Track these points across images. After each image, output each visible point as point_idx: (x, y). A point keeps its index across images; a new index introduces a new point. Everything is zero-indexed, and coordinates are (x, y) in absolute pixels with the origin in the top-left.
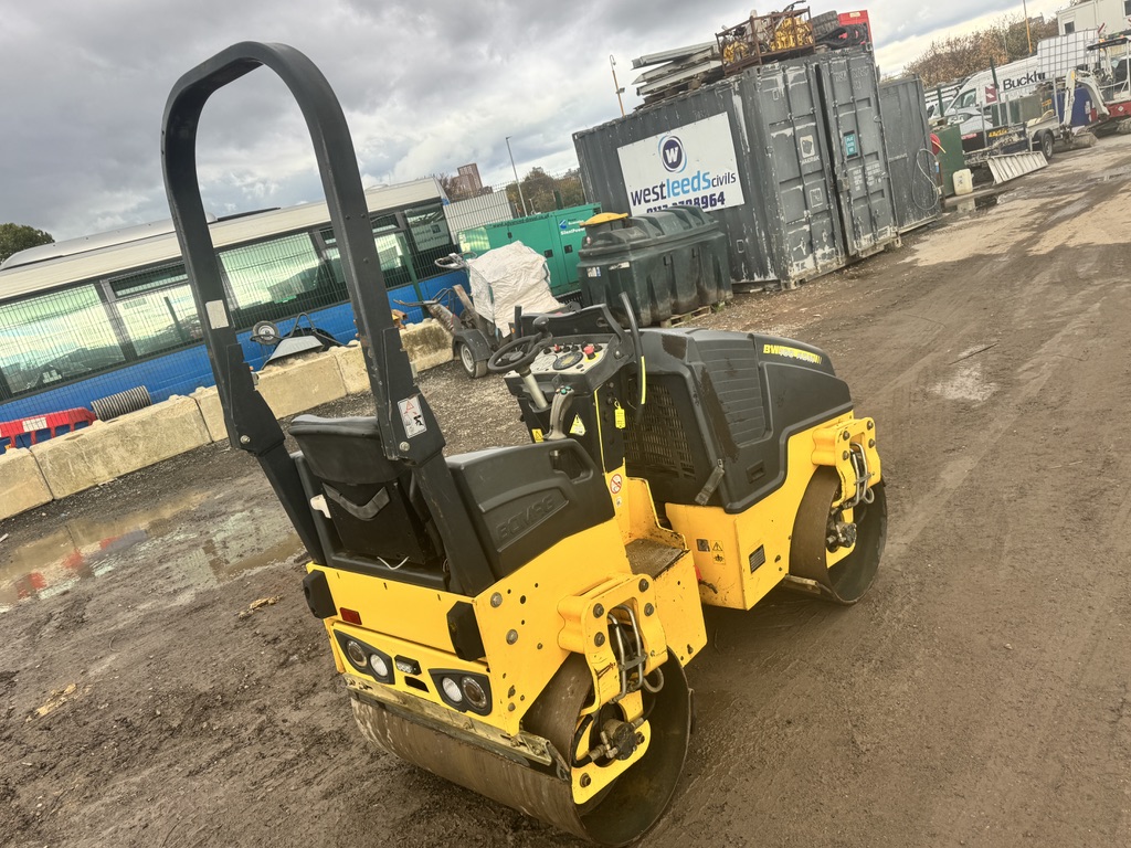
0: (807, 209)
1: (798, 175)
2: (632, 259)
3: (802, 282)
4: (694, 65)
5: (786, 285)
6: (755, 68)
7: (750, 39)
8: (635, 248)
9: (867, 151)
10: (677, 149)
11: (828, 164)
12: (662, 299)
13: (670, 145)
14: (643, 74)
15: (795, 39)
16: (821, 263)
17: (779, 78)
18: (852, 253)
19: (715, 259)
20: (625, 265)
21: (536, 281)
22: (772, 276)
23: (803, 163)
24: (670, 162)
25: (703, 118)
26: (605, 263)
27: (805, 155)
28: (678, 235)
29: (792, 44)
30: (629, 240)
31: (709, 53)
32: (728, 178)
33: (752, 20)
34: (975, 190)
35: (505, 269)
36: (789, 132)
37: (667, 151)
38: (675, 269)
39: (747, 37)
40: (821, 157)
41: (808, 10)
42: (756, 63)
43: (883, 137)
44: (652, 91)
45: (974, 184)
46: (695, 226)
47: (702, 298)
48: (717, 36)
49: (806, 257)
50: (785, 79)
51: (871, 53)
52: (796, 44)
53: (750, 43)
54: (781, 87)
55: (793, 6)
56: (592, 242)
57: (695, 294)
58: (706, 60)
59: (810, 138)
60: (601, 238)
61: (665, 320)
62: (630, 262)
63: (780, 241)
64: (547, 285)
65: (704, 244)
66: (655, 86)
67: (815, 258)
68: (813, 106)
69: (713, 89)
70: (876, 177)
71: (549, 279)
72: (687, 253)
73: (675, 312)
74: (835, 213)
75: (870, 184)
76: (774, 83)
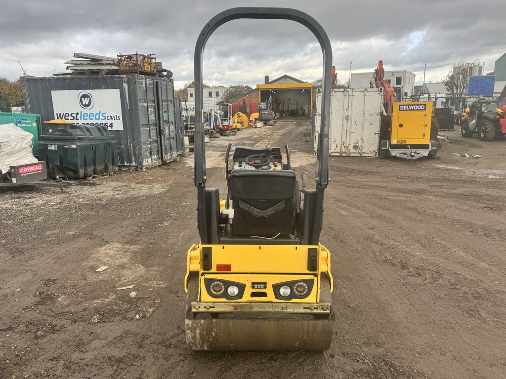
0: (150, 138)
1: (148, 123)
2: (78, 144)
3: (147, 168)
4: (102, 64)
5: (141, 169)
6: (136, 75)
7: (135, 62)
8: (80, 139)
9: (170, 121)
10: (89, 99)
11: (158, 122)
12: (90, 166)
13: (85, 96)
14: (72, 61)
15: (151, 68)
16: (154, 162)
17: (144, 82)
18: (164, 160)
19: (112, 151)
20: (74, 146)
21: (27, 146)
22: (134, 164)
23: (150, 119)
24: (84, 104)
25: (105, 89)
26: (61, 144)
27: (150, 116)
28: (98, 137)
29: (149, 70)
30: (77, 135)
31: (112, 62)
32: (116, 118)
33: (136, 55)
34: (189, 145)
35: (9, 137)
36: (145, 105)
37: (83, 99)
38: (97, 153)
39: (134, 61)
40: (156, 118)
41: (155, 59)
42: (137, 73)
43: (175, 117)
44: (76, 70)
45: (189, 143)
46: (105, 135)
47: (106, 169)
48: (118, 56)
49: (149, 158)
50: (146, 83)
51: (173, 83)
52: (151, 70)
53: (135, 64)
54: (144, 86)
55: (150, 55)
56: (53, 132)
57: (104, 166)
58: (110, 64)
59: (152, 110)
60: (59, 131)
61: (90, 176)
62: (77, 145)
63: (140, 149)
64: (31, 149)
65: (109, 144)
66: (79, 68)
67: (152, 159)
68: (154, 97)
69: (113, 78)
70: (172, 131)
71: (32, 146)
72: (102, 146)
73: (94, 173)
74: (159, 142)
75: (171, 134)
76: (142, 83)
